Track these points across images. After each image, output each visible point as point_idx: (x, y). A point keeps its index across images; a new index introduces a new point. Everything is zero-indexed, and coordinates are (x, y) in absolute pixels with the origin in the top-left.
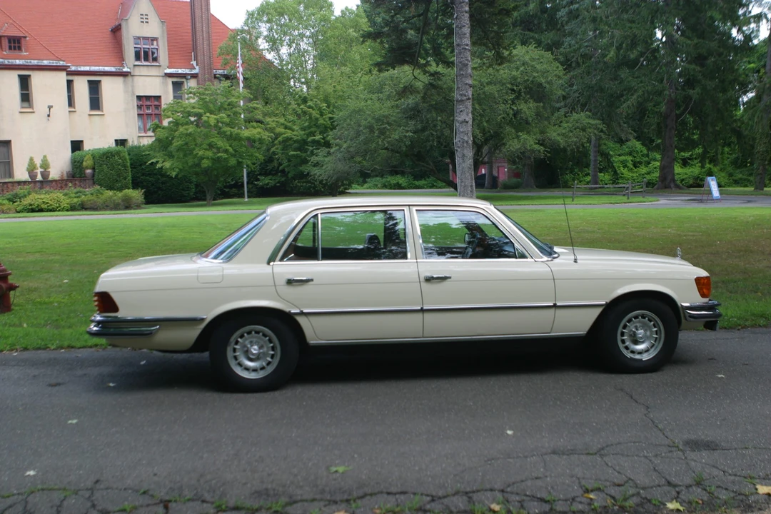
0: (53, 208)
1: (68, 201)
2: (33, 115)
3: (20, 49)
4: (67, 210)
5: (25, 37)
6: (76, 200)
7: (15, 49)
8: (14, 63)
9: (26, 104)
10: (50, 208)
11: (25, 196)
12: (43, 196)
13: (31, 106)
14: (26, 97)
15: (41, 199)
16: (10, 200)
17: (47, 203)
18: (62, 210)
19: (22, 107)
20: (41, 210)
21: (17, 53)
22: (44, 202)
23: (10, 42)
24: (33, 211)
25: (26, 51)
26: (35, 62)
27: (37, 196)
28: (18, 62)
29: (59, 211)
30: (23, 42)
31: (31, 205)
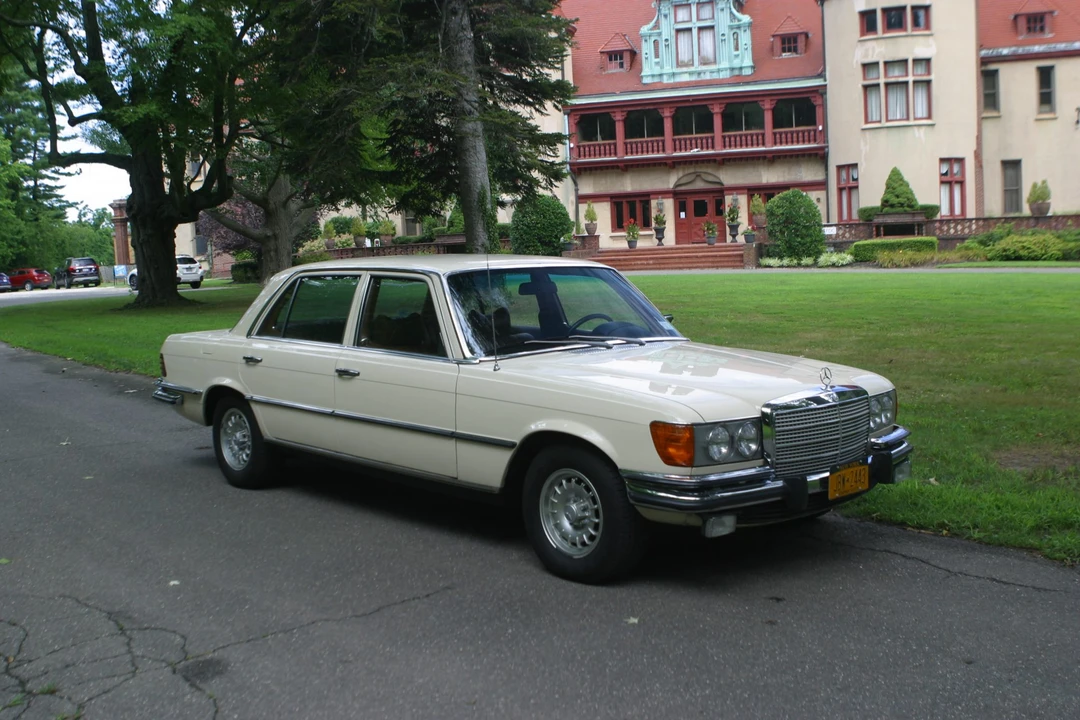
0: (1036, 256)
1: (1060, 246)
2: (1054, 122)
3: (1042, 29)
4: (1058, 259)
5: (1051, 12)
6: (1072, 245)
7: (1035, 31)
8: (1031, 51)
9: (1046, 108)
10: (1033, 255)
11: (1001, 238)
12: (1024, 239)
13: (1052, 110)
14: (1046, 98)
15: (1020, 242)
16: (983, 243)
17: (1029, 248)
18: (1050, 258)
19: (1040, 112)
20: (1019, 258)
21: (1038, 36)
22: (1024, 247)
23: (1029, 21)
24: (1008, 258)
25: (1051, 32)
26: (1061, 46)
27: (1016, 238)
28: (1037, 49)
29: (1045, 259)
30: (1048, 19)
31: (1005, 250)
